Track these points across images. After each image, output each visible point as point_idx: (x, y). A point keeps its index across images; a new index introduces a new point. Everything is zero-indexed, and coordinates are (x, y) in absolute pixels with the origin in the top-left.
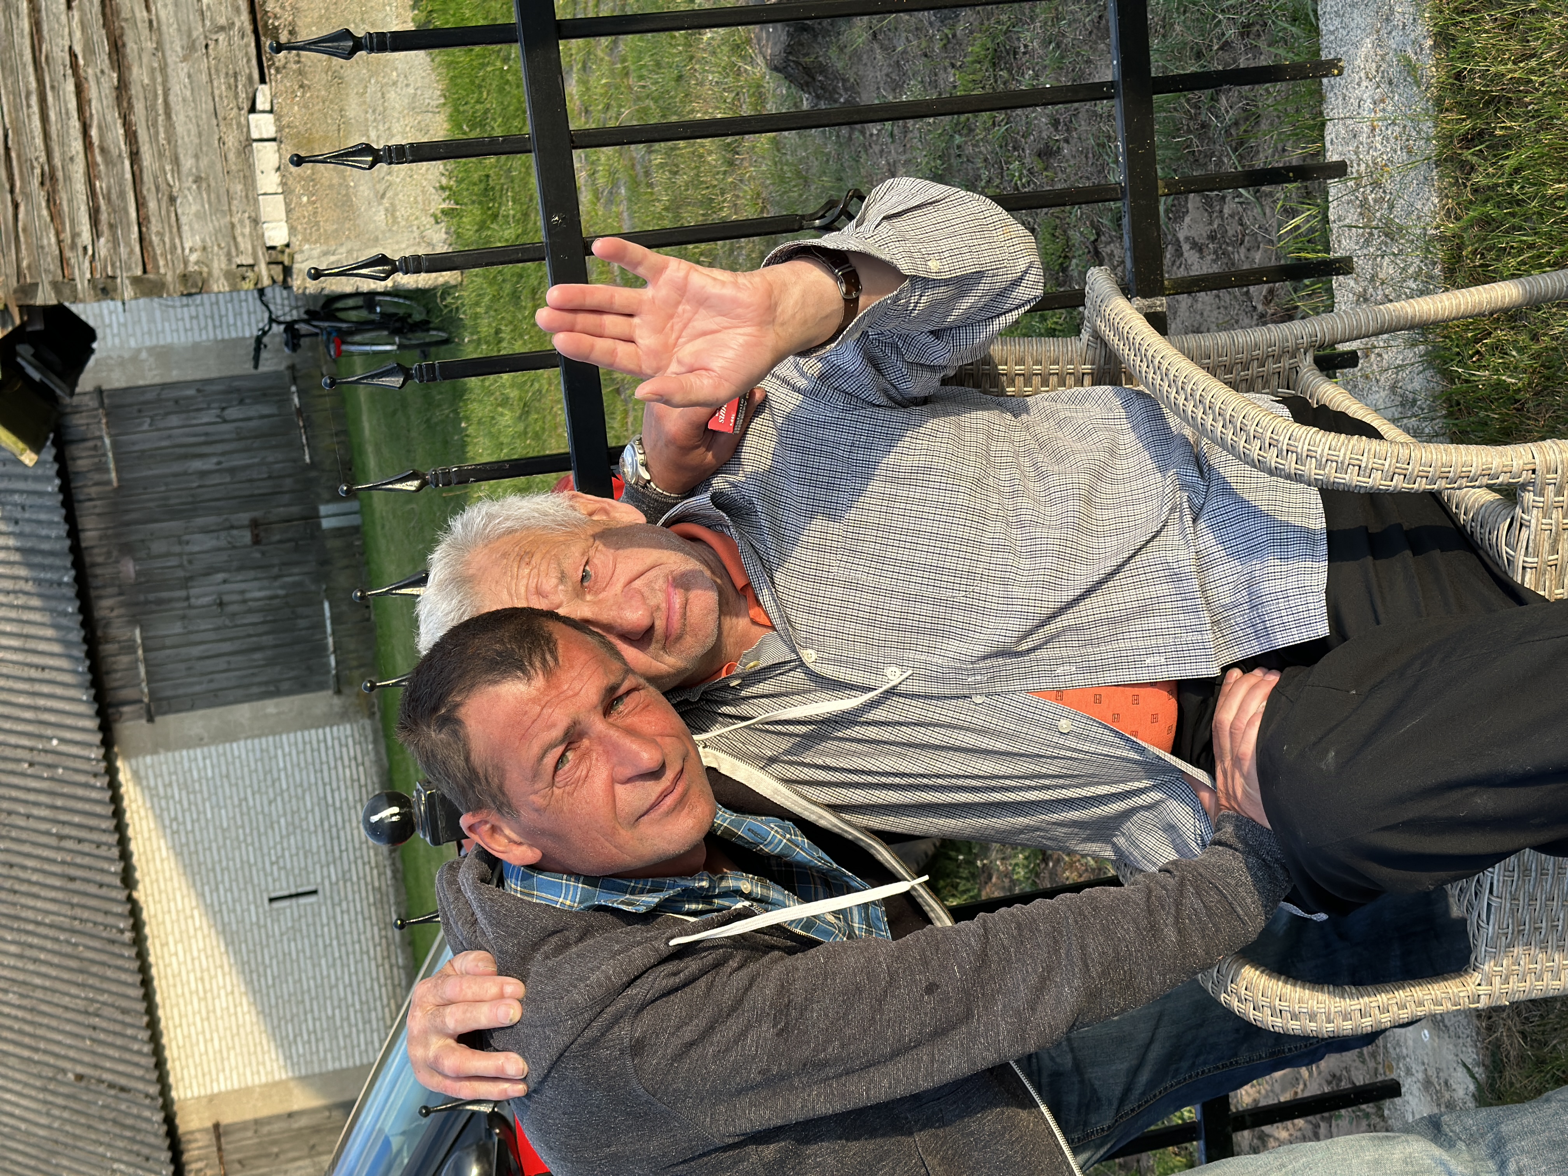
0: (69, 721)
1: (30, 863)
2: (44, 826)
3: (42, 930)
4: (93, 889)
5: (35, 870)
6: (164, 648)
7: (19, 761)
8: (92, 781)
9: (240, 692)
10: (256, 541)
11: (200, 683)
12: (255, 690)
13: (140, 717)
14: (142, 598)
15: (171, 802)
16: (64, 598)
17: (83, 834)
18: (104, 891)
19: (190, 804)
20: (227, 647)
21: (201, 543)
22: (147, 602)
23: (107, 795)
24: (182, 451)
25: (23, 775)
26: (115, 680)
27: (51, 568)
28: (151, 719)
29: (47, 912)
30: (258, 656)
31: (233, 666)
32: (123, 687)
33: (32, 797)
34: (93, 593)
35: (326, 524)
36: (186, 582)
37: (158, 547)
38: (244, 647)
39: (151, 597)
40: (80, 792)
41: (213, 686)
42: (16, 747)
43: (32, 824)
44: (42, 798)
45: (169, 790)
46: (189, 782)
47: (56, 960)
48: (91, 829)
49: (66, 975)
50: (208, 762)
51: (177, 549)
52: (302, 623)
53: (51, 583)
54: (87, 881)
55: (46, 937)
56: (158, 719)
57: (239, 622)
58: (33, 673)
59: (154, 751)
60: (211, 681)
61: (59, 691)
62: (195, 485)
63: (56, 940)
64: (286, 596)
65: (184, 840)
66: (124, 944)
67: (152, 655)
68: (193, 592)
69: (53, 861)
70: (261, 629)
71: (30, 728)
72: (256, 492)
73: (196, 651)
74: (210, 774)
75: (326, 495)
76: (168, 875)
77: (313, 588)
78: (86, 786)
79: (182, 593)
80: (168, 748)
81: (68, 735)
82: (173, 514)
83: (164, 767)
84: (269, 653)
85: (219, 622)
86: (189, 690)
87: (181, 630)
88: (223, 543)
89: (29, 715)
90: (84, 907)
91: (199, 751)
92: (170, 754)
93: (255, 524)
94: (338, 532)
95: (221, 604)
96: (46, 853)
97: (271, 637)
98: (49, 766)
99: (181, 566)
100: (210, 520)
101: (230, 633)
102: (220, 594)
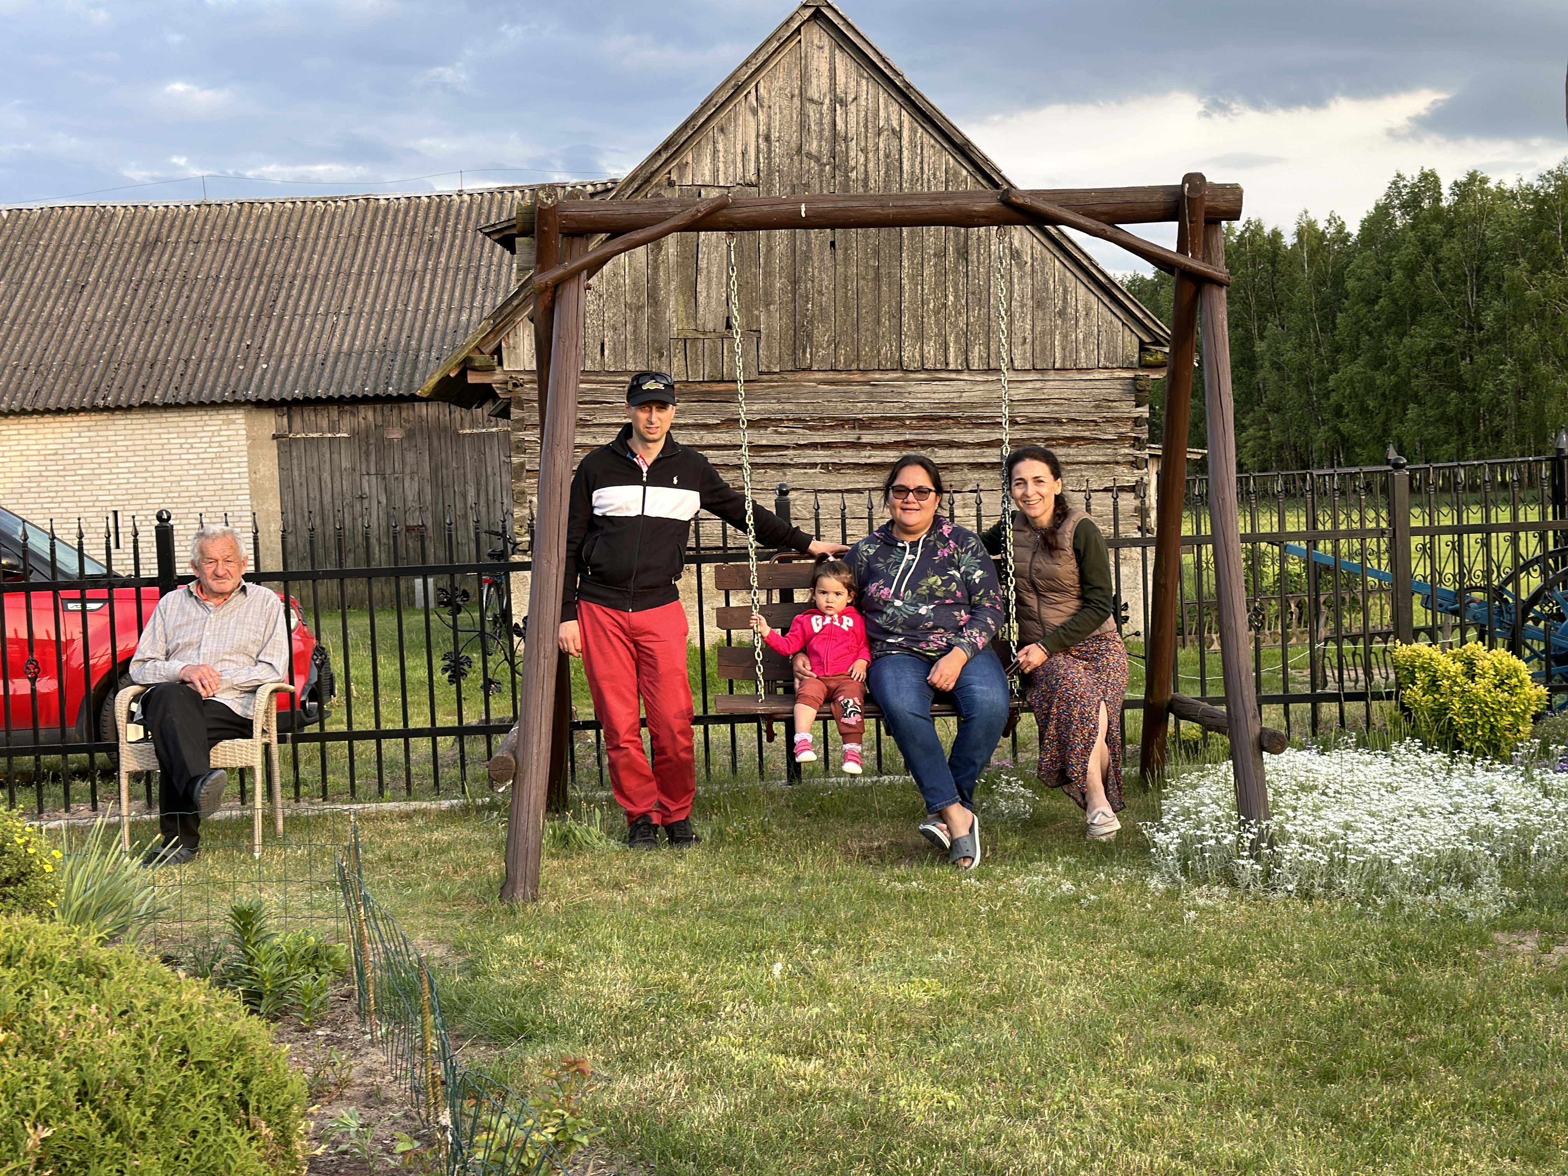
0: (279, 378)
1: (169, 337)
2: (197, 349)
3: (113, 338)
4: (141, 381)
5: (163, 339)
6: (331, 453)
7: (253, 337)
8: (230, 390)
9: (290, 505)
10: (409, 529)
11: (300, 476)
12: (290, 517)
13: (277, 430)
14: (372, 441)
15: (205, 446)
16: (376, 385)
17: (188, 378)
18: (139, 387)
19: (202, 459)
20: (327, 498)
21: (411, 489)
22: (368, 444)
23: (217, 398)
24: (483, 482)
25: (241, 340)
26: (310, 415)
27: (401, 379)
28: (275, 437)
29: (127, 344)
30: (318, 520)
31: (311, 500)
32: (303, 420)
33: (222, 343)
34: (378, 406)
35: (419, 582)
36: (381, 474)
37: (410, 457)
38: (326, 510)
39: (372, 448)
40: (222, 380)
41: (297, 485)
42: (264, 337)
43: (200, 341)
44: (220, 352)
45: (215, 445)
46: (221, 460)
47: (86, 347)
48: (191, 384)
49: (72, 352)
50: (236, 476)
51: (408, 470)
53: (389, 377)
54: (149, 377)
55: (106, 342)
56: (275, 442)
57: (346, 509)
58: (320, 357)
59: (248, 438)
60: (301, 485)
61: (304, 373)
62: (456, 488)
63: (103, 349)
65: (172, 452)
66: (93, 398)
67: (326, 443)
68: (373, 478)
69: (168, 353)
70: (339, 524)
71: (277, 349)
72: (447, 533)
73: (326, 476)
74: (225, 476)
75: (442, 584)
78: (226, 385)
79: (373, 471)
80: (250, 448)
81: (268, 376)
82: (435, 471)
83: (234, 444)
84: (319, 531)
85: (348, 496)
86: (295, 468)
87: (343, 466)
88: (409, 504)
89: (288, 349)
90: (128, 373)
91: (245, 470)
92: (245, 448)
93: (422, 529)
94: (412, 591)
95: (361, 497)
96: (175, 349)
97: (332, 531)
98: (246, 359)
99: (394, 472)
100: (429, 497)
101: (338, 502)
102: (370, 498)
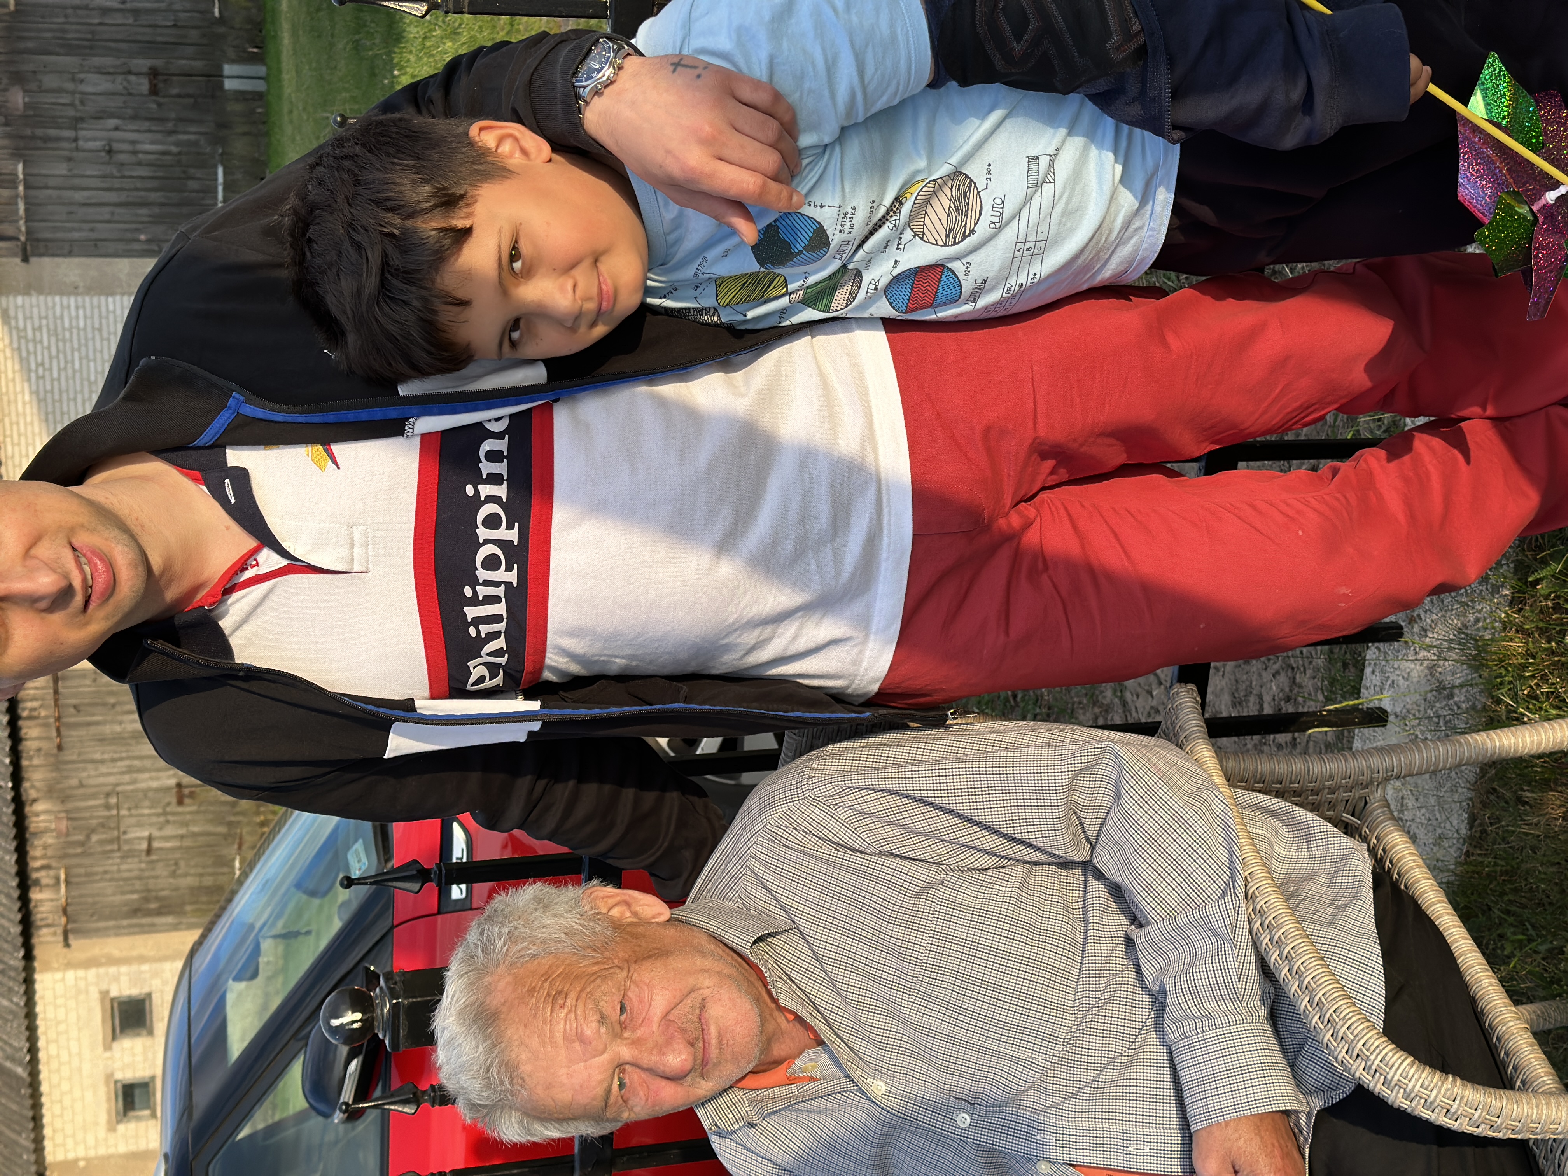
6: (46, 187)
9: (121, 246)
10: (154, 91)
11: (80, 230)
12: (137, 246)
13: (15, 255)
14: (28, 131)
15: (39, 347)
19: (58, 351)
20: (112, 197)
21: (95, 84)
22: (33, 138)
28: (25, 259)
30: (144, 211)
31: (116, 218)
35: (229, 85)
36: (76, 122)
37: (50, 81)
38: (131, 199)
39: (40, 132)
41: (93, 235)
45: (38, 334)
46: (60, 329)
50: (81, 312)
51: (70, 86)
52: (192, 185)
56: (33, 260)
57: (127, 173)
59: (26, 293)
60: (92, 230)
62: (96, 21)
64: (180, 153)
65: (49, 387)
67: (33, 192)
68: (82, 133)
70: (149, 184)
72: (160, 39)
73: (79, 196)
74: (82, 324)
75: (231, 53)
76: (29, 419)
77: (208, 150)
79: (70, 134)
80: (40, 291)
82: (68, 48)
83: (35, 310)
84: (156, 210)
85: (106, 169)
86: (67, 236)
87: (65, 172)
88: (118, 88)
91: (72, 299)
92: (42, 298)
93: (154, 74)
94: (242, 96)
95: (110, 152)
97: (159, 194)
99: (72, 105)
100: (108, 61)
101: (117, 184)
102: (110, 141)
